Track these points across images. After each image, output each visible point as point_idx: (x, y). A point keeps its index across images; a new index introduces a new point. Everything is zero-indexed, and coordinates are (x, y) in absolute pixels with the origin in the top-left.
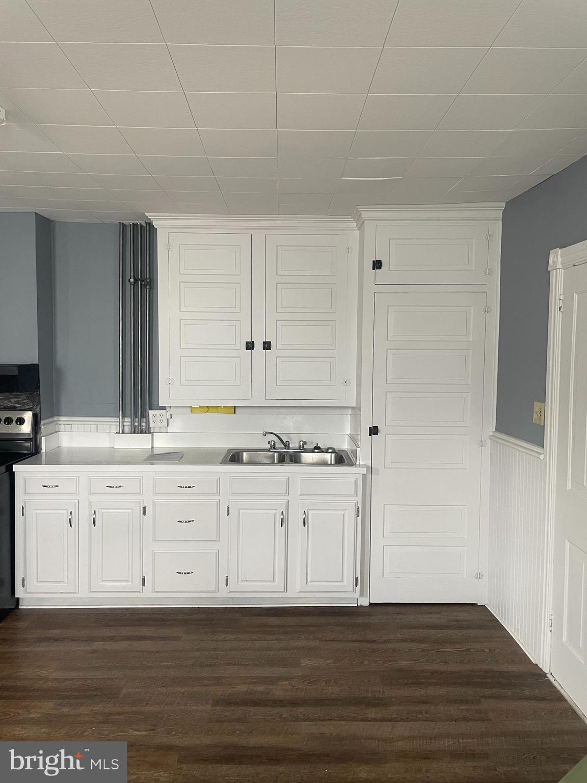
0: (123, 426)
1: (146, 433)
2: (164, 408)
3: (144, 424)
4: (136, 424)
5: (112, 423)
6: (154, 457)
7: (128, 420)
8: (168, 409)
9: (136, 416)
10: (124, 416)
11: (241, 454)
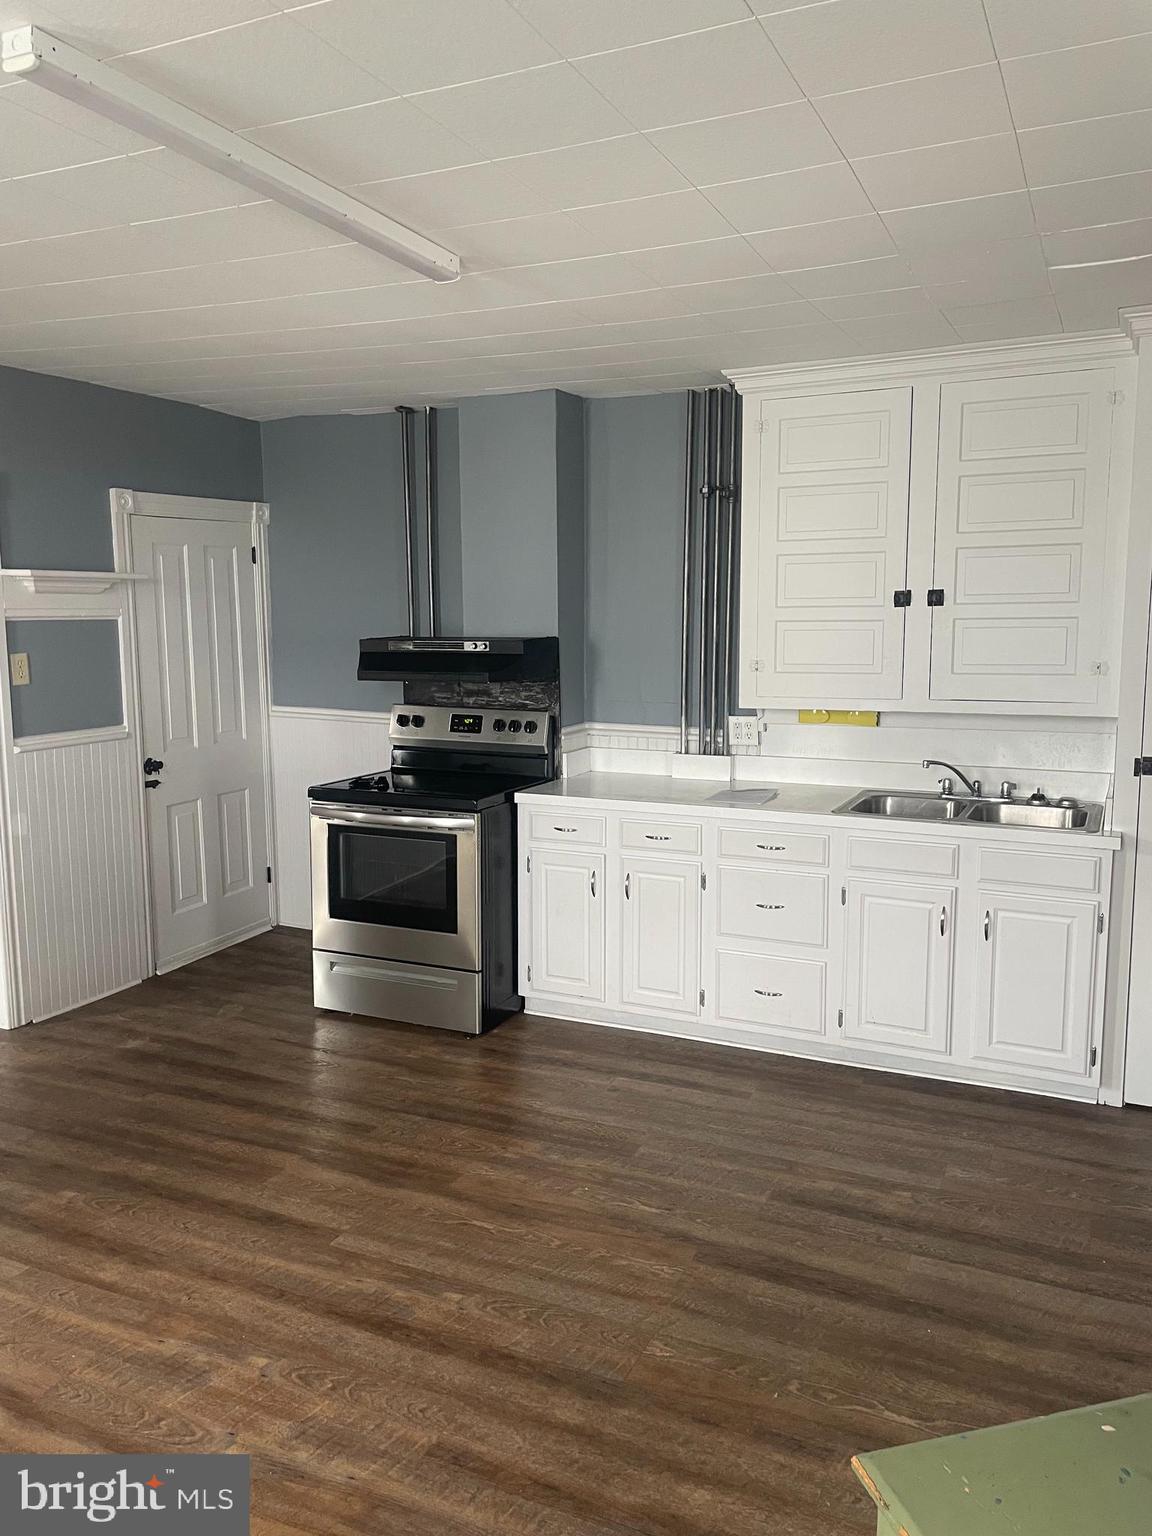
0: (688, 741)
1: (723, 755)
2: (752, 713)
3: (720, 740)
4: (708, 739)
5: (669, 736)
6: (734, 795)
7: (695, 731)
8: (759, 715)
9: (707, 725)
10: (688, 725)
11: (882, 800)
